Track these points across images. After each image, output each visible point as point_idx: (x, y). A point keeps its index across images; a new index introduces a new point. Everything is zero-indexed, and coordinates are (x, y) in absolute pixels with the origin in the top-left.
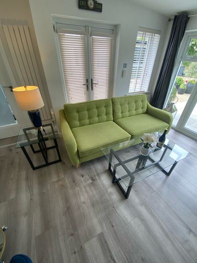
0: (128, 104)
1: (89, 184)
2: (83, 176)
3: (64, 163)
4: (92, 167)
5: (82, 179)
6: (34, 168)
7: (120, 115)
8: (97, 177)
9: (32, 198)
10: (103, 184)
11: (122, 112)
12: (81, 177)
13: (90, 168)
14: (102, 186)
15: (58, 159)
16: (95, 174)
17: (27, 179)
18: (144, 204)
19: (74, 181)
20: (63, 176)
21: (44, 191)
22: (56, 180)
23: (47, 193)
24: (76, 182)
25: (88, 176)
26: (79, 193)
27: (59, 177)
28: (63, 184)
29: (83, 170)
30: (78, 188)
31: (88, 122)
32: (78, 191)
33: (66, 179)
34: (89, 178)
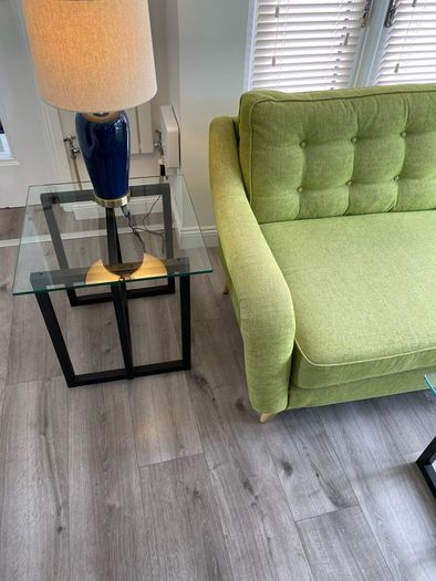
1: (319, 518)
2: (288, 469)
3: (201, 382)
4: (332, 430)
5: (288, 485)
6: (73, 381)
8: (358, 493)
9: (64, 524)
10: (388, 537)
12: (282, 472)
13: (323, 435)
14: (382, 546)
15: (175, 354)
16: (351, 472)
17: (44, 423)
19: (247, 485)
20: (198, 449)
21: (114, 500)
22: (166, 457)
23: (126, 513)
24: (257, 494)
25: (314, 475)
26: (271, 554)
27: (182, 447)
28: (199, 489)
29: (288, 436)
30: (267, 525)
31: (344, 205)
32: (269, 539)
33: (211, 464)
34: (317, 486)
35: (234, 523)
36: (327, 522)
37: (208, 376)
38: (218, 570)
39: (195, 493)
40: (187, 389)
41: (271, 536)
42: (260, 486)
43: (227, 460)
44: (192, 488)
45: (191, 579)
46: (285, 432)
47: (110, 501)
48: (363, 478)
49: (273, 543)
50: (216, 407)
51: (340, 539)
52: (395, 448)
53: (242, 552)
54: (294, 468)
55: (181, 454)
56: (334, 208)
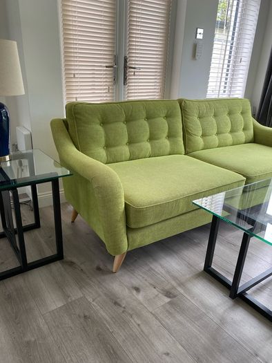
0: (215, 116)
1: (163, 306)
2: (137, 289)
3: (71, 264)
4: (154, 266)
5: (140, 297)
7: (200, 141)
8: (180, 289)
11: (203, 135)
12: (134, 292)
13: (151, 269)
16: (174, 283)
19: (116, 303)
20: (80, 295)
21: (29, 337)
22: (60, 304)
23: (40, 342)
24: (123, 306)
25: (153, 288)
26: (142, 331)
27: (69, 297)
28: (87, 314)
29: (132, 275)
30: (136, 319)
31: (128, 154)
32: (139, 325)
33: (90, 300)
34: (156, 293)
35: (114, 323)
36: (168, 307)
37: (74, 260)
38: (113, 350)
39: (85, 317)
40: (63, 269)
41: (139, 323)
42: (124, 302)
43: (100, 296)
44: (82, 315)
45: (97, 362)
46: (129, 273)
47: (26, 339)
48: (181, 284)
49: (142, 326)
50: (85, 273)
51: (178, 312)
52: (190, 265)
53: (125, 336)
54: (140, 288)
55: (70, 301)
56: (124, 156)
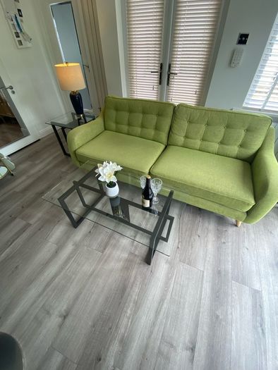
11: (186, 136)
18: (77, 246)
